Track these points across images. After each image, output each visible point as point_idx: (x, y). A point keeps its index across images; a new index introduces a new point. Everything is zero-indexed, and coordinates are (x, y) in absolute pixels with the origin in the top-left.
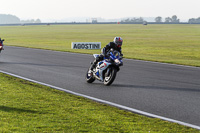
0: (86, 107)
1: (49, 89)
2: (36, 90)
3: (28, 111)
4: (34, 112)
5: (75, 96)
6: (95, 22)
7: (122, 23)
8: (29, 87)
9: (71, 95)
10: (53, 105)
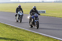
0: (40, 38)
1: (24, 30)
2: (19, 31)
7: (54, 2)
9: (33, 33)
10: (26, 37)
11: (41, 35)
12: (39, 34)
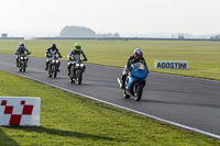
0: (171, 135)
3: (105, 138)
4: (112, 139)
5: (158, 122)
6: (181, 38)
7: (211, 40)
8: (106, 111)
10: (134, 131)
11: (174, 128)
12: (169, 125)
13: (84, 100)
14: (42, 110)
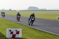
1: (49, 33)
8: (42, 33)
13: (35, 29)
14: (22, 33)
